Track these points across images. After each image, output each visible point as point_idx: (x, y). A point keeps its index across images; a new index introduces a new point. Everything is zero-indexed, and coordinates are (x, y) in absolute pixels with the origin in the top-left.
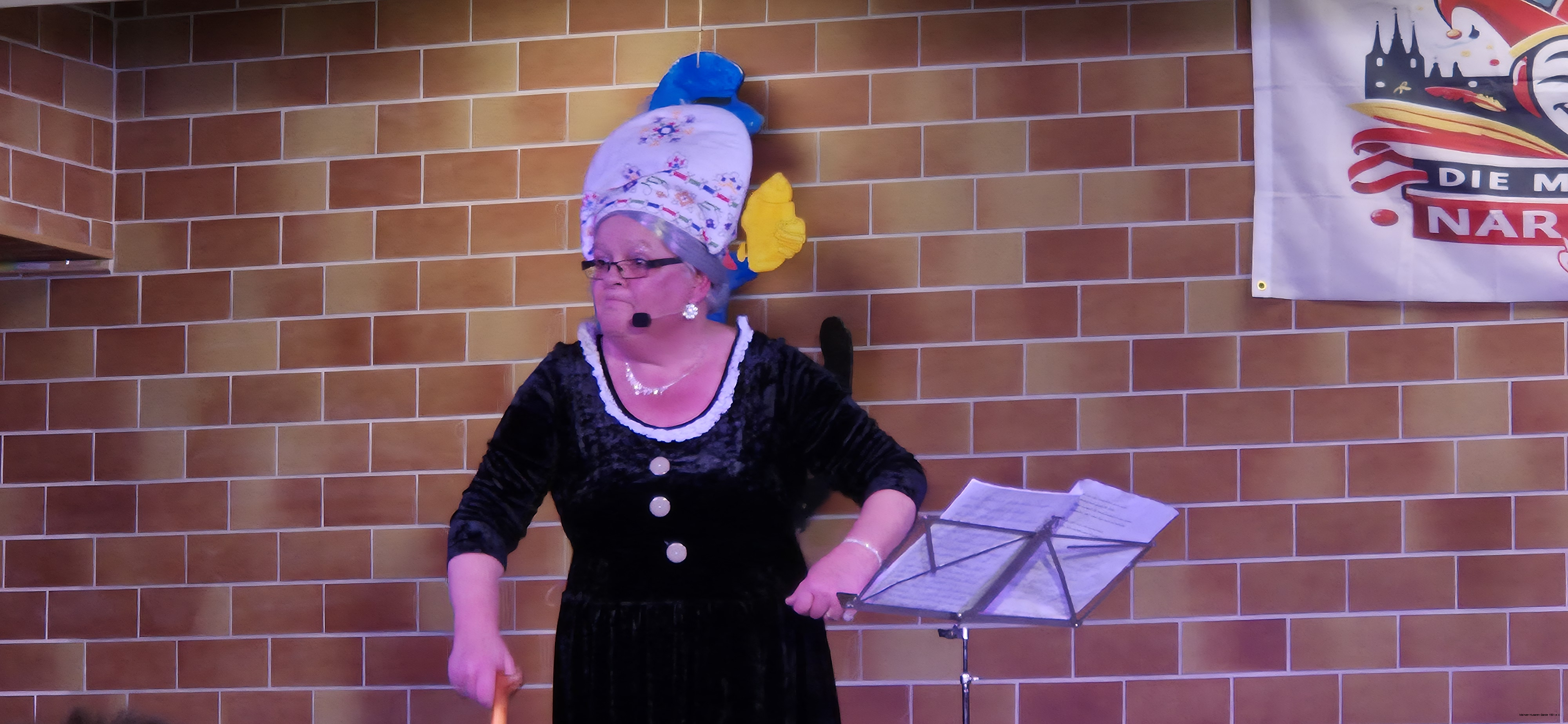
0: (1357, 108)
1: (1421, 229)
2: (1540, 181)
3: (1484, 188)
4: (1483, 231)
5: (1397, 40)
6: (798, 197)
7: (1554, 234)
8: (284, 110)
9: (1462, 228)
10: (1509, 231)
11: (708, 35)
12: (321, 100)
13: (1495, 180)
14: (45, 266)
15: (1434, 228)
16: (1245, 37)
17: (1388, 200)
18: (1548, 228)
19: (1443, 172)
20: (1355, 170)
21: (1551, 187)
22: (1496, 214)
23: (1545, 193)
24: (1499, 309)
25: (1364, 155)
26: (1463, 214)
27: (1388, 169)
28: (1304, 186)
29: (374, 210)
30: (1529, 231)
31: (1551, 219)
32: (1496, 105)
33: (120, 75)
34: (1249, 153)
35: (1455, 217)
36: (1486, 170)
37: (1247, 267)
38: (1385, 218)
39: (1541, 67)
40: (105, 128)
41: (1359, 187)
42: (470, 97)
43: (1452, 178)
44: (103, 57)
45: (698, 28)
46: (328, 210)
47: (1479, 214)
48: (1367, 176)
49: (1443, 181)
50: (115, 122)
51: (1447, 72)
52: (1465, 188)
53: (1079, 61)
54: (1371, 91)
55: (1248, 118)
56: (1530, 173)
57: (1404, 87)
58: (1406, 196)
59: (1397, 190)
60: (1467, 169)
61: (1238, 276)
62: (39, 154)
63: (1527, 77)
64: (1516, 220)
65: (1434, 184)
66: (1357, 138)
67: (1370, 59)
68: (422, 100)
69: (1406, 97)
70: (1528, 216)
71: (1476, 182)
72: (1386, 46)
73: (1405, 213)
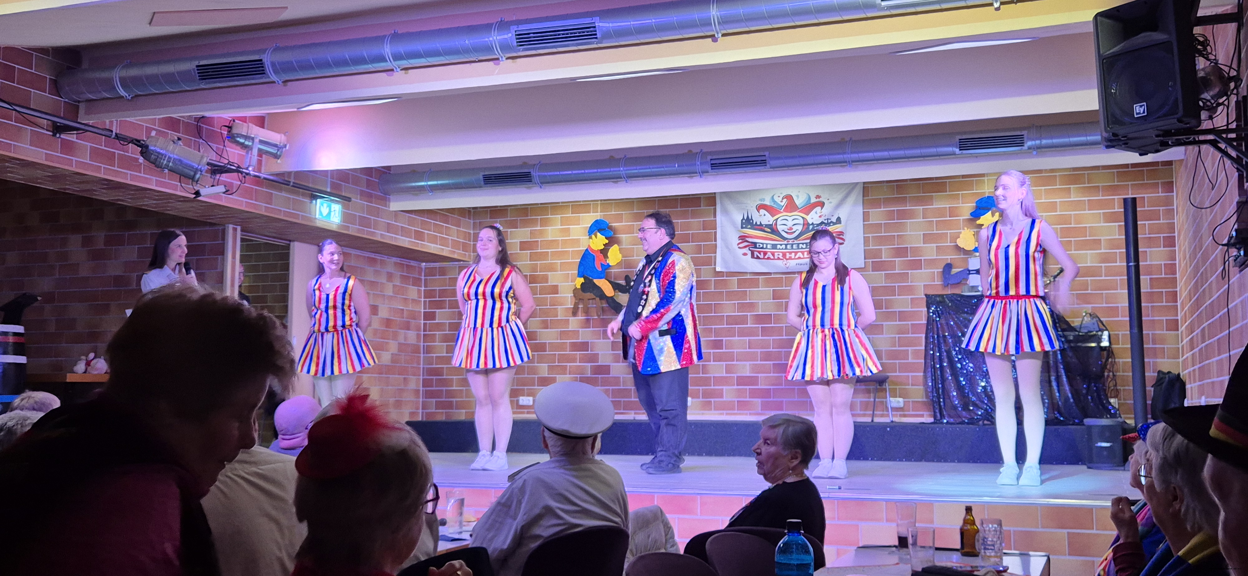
0: (739, 231)
1: (753, 256)
2: (779, 246)
3: (766, 248)
4: (766, 257)
5: (748, 216)
6: (620, 249)
7: (782, 258)
8: (509, 230)
9: (762, 256)
10: (772, 257)
11: (601, 215)
12: (517, 228)
13: (769, 246)
14: (457, 263)
15: (755, 256)
16: (715, 216)
17: (746, 250)
18: (781, 257)
19: (758, 245)
20: (739, 244)
21: (781, 248)
22: (769, 253)
23: (779, 249)
24: (770, 274)
25: (741, 241)
26: (762, 254)
27: (746, 244)
28: (727, 247)
29: (529, 252)
30: (776, 257)
31: (781, 254)
32: (769, 230)
33: (474, 223)
34: (716, 241)
35: (760, 254)
36: (767, 244)
37: (715, 265)
38: (745, 254)
39: (779, 222)
40: (470, 234)
41: (739, 248)
42: (550, 228)
43: (759, 246)
44: (469, 218)
45: (599, 214)
46: (519, 252)
47: (765, 253)
48: (742, 245)
49: (758, 246)
50: (472, 232)
51: (758, 223)
52: (762, 248)
53: (679, 221)
54: (742, 228)
55: (715, 233)
56: (777, 245)
57: (749, 226)
58: (749, 250)
59: (747, 248)
60: (762, 244)
61: (713, 266)
62: (456, 239)
63: (776, 224)
64: (773, 255)
65: (756, 247)
66: (739, 237)
67: (742, 220)
68: (539, 228)
69: (749, 228)
70: (776, 254)
71: (765, 247)
72: (745, 218)
73: (749, 253)
